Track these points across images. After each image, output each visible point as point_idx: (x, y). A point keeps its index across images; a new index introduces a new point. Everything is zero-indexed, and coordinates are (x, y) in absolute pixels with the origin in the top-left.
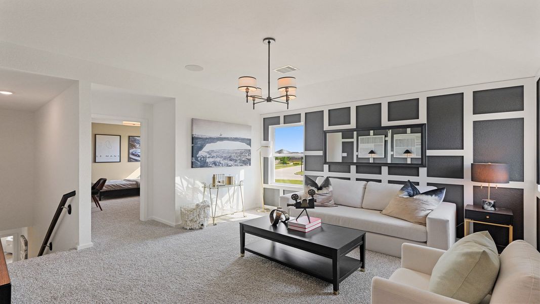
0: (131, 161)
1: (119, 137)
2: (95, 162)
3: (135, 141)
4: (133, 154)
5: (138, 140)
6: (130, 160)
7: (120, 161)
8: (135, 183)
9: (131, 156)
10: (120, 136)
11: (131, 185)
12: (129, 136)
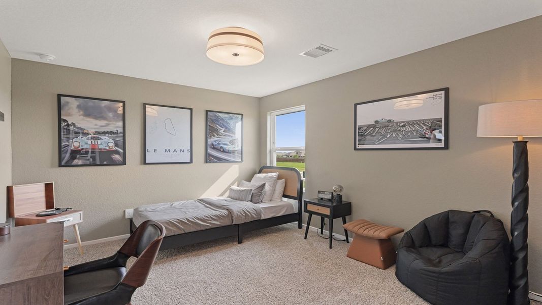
0: (210, 161)
1: (189, 111)
2: (145, 163)
3: (217, 120)
4: (214, 148)
5: (222, 119)
6: (209, 159)
7: (191, 162)
8: (225, 212)
9: (211, 152)
10: (191, 110)
11: (219, 217)
12: (207, 111)
